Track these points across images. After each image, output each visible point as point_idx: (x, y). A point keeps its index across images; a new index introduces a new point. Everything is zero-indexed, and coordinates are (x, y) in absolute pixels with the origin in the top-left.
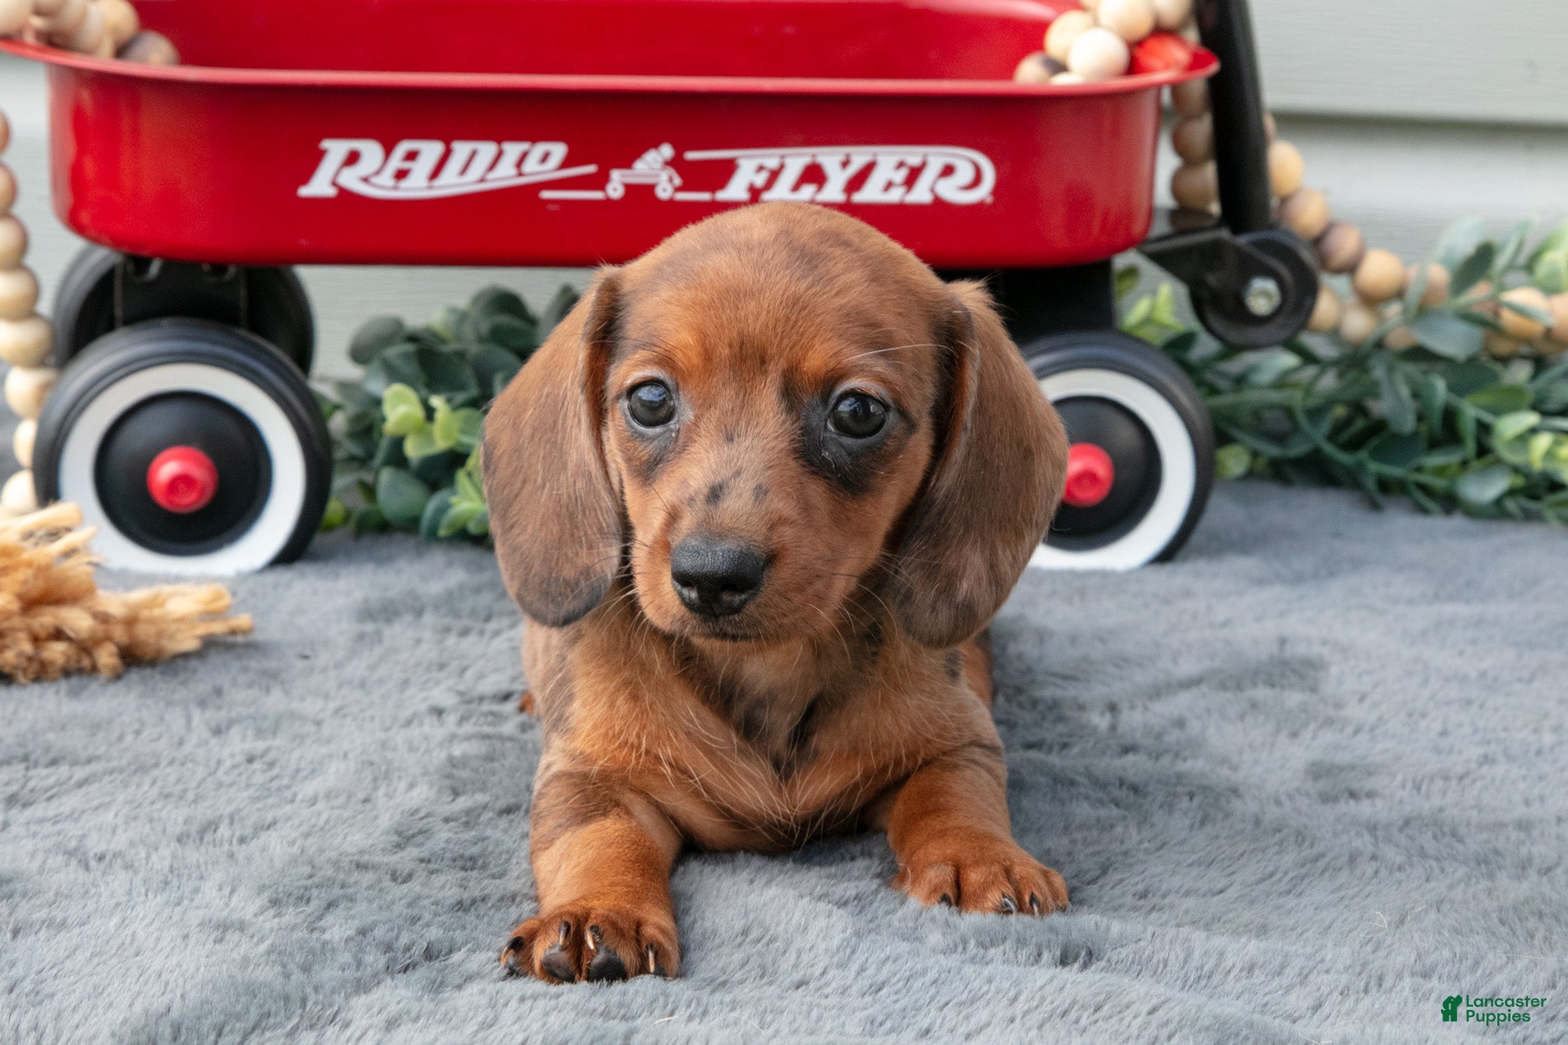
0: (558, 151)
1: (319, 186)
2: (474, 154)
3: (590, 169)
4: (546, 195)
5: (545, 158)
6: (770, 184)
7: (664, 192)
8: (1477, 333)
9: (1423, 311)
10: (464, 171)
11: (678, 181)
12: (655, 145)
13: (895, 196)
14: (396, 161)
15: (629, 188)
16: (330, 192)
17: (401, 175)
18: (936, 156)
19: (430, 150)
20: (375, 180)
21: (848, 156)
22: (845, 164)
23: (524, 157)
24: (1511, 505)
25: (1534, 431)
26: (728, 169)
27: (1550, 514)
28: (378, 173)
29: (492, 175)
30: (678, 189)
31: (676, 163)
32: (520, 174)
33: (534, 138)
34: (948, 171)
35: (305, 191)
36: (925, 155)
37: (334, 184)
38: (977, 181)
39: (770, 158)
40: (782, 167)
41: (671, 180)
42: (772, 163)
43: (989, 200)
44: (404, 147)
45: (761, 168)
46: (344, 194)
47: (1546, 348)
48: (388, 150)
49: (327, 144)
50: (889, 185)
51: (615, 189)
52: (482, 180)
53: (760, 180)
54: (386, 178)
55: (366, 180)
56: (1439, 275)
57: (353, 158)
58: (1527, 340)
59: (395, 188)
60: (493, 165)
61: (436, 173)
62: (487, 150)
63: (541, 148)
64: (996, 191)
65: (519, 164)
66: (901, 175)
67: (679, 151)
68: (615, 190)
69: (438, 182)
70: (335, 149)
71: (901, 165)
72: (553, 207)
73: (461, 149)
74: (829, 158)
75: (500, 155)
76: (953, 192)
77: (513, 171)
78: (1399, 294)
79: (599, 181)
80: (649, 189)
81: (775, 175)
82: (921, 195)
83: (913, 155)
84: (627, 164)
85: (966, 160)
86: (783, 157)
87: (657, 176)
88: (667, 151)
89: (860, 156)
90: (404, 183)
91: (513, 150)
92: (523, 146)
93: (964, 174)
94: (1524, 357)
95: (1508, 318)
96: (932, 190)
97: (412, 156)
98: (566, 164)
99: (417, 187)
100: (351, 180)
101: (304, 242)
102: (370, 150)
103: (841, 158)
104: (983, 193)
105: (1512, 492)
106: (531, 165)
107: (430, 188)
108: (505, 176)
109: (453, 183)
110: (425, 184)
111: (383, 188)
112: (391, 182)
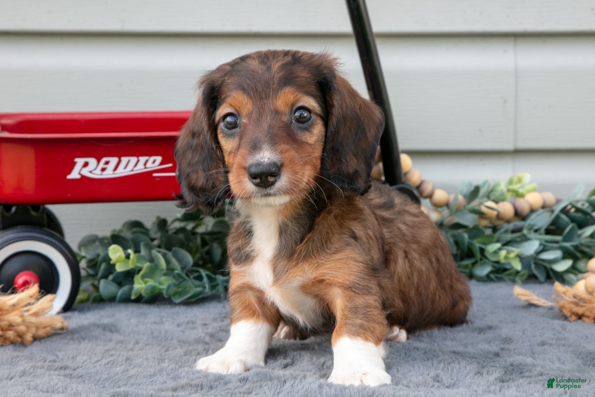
0: (159, 159)
1: (74, 175)
2: (129, 161)
3: (170, 165)
4: (155, 175)
5: (154, 162)
8: (476, 217)
10: (126, 167)
14: (102, 165)
16: (78, 177)
17: (103, 170)
19: (114, 161)
20: (94, 172)
23: (147, 162)
24: (492, 276)
25: (500, 249)
27: (506, 278)
28: (95, 169)
29: (135, 169)
32: (146, 168)
33: (150, 155)
35: (69, 177)
37: (80, 174)
44: (104, 160)
46: (83, 177)
47: (497, 223)
48: (99, 161)
49: (76, 160)
52: (132, 170)
54: (98, 171)
55: (91, 172)
56: (461, 198)
57: (86, 164)
58: (491, 219)
59: (101, 174)
60: (136, 165)
61: (116, 169)
62: (134, 159)
63: (152, 158)
65: (145, 164)
69: (116, 172)
70: (80, 161)
72: (157, 179)
73: (125, 160)
75: (138, 161)
77: (143, 167)
78: (447, 205)
79: (173, 169)
90: (105, 173)
91: (143, 159)
92: (146, 158)
97: (107, 163)
98: (162, 164)
99: (109, 174)
100: (86, 172)
101: (69, 195)
102: (92, 161)
105: (492, 272)
106: (149, 165)
107: (114, 174)
108: (140, 169)
109: (122, 172)
110: (112, 172)
111: (97, 175)
112: (100, 172)
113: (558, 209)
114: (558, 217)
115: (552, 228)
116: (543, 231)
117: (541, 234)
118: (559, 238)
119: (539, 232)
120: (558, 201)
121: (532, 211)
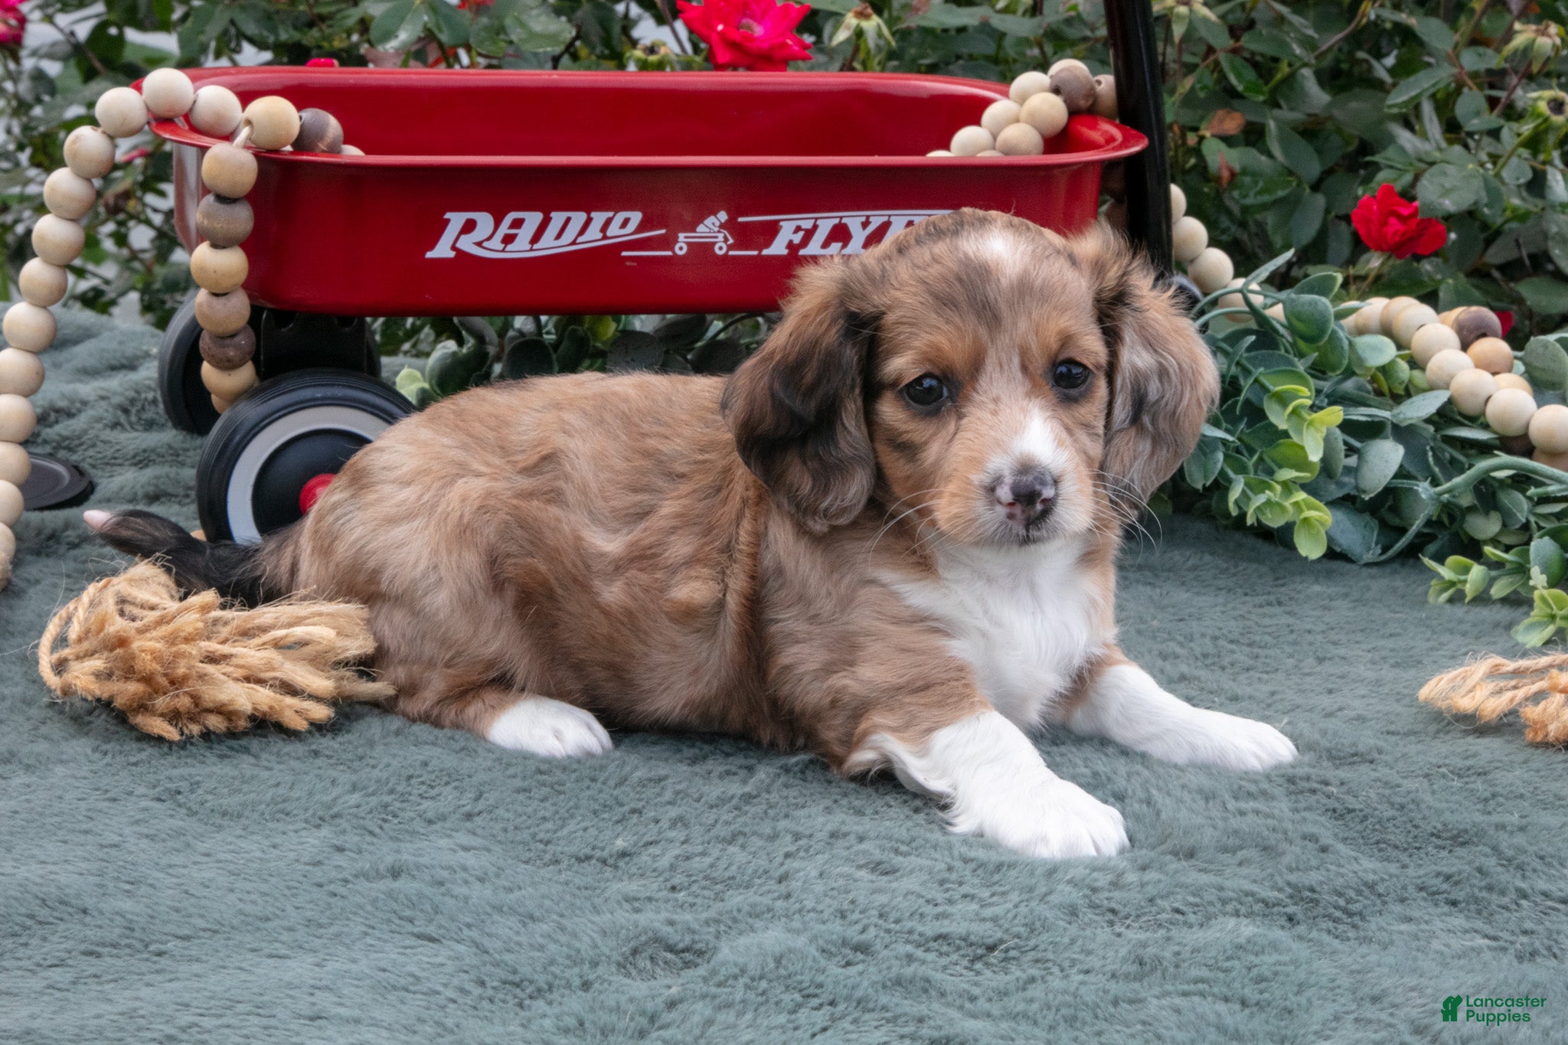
0: (636, 217)
1: (442, 250)
2: (568, 220)
4: (624, 254)
5: (626, 222)
6: (805, 242)
7: (721, 249)
10: (559, 236)
11: (731, 241)
12: (715, 213)
14: (504, 229)
16: (452, 254)
17: (508, 239)
19: (533, 219)
20: (485, 244)
21: (868, 217)
22: (865, 225)
23: (608, 222)
26: (772, 230)
28: (489, 238)
29: (580, 240)
30: (730, 248)
32: (605, 237)
35: (429, 255)
37: (454, 248)
40: (815, 227)
41: (726, 240)
42: (807, 224)
44: (511, 217)
48: (497, 224)
49: (448, 215)
51: (681, 248)
52: (574, 243)
54: (496, 243)
55: (479, 244)
57: (469, 227)
59: (503, 251)
60: (582, 232)
61: (536, 238)
62: (578, 218)
63: (621, 216)
65: (604, 229)
69: (537, 245)
70: (456, 219)
72: (628, 263)
73: (558, 218)
75: (589, 221)
77: (600, 235)
79: (668, 242)
81: (809, 234)
84: (692, 228)
88: (723, 216)
89: (877, 218)
90: (509, 247)
91: (599, 217)
97: (517, 224)
98: (641, 228)
99: (520, 248)
100: (467, 244)
101: (427, 296)
102: (484, 221)
103: (863, 219)
106: (614, 230)
107: (532, 250)
108: (593, 239)
109: (549, 245)
110: (528, 247)
111: (494, 250)
112: (501, 246)
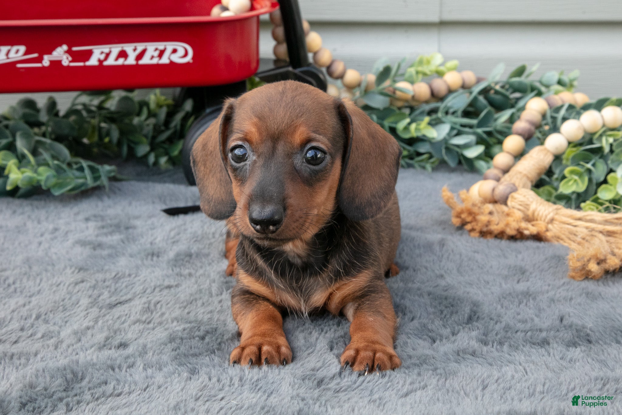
3: (35, 55)
8: (387, 99)
9: (366, 92)
13: (155, 61)
15: (52, 62)
18: (170, 46)
27: (416, 165)
31: (69, 52)
33: (12, 44)
34: (175, 51)
36: (165, 46)
38: (186, 54)
39: (106, 49)
43: (191, 61)
45: (102, 53)
47: (414, 104)
50: (152, 57)
53: (102, 57)
56: (372, 78)
58: (406, 101)
64: (193, 58)
66: (156, 54)
67: (70, 47)
68: (46, 63)
71: (156, 49)
74: (129, 48)
76: (177, 59)
78: (359, 85)
80: (59, 62)
82: (165, 60)
83: (161, 45)
85: (181, 47)
86: (110, 48)
87: (62, 57)
92: (8, 47)
93: (181, 52)
94: (406, 107)
95: (398, 93)
96: (169, 58)
104: (189, 59)
113: (476, 90)
114: (475, 99)
115: (471, 109)
116: (459, 113)
117: (457, 117)
118: (474, 122)
119: (456, 115)
120: (479, 81)
121: (450, 91)
